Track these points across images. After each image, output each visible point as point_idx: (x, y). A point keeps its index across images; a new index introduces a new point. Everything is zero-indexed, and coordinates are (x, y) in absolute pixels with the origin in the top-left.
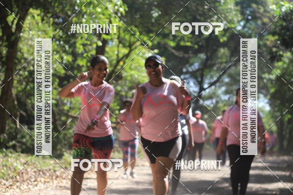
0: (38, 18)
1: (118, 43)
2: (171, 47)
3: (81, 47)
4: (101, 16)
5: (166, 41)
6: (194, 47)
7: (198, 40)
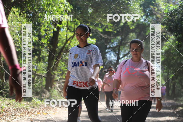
0: (17, 14)
1: (67, 29)
2: (100, 32)
3: (44, 31)
4: (57, 12)
5: (97, 28)
6: (114, 32)
7: (117, 28)
